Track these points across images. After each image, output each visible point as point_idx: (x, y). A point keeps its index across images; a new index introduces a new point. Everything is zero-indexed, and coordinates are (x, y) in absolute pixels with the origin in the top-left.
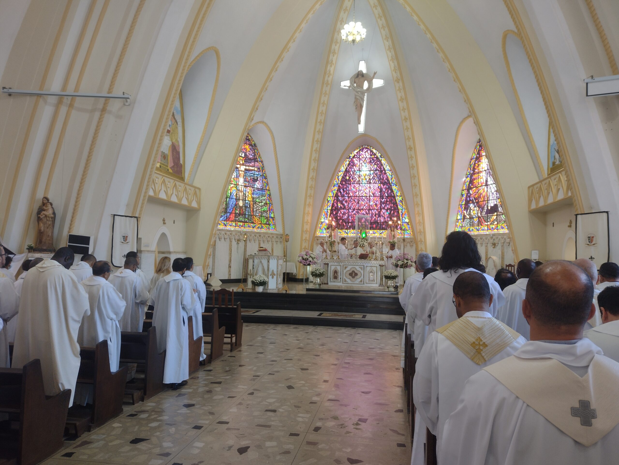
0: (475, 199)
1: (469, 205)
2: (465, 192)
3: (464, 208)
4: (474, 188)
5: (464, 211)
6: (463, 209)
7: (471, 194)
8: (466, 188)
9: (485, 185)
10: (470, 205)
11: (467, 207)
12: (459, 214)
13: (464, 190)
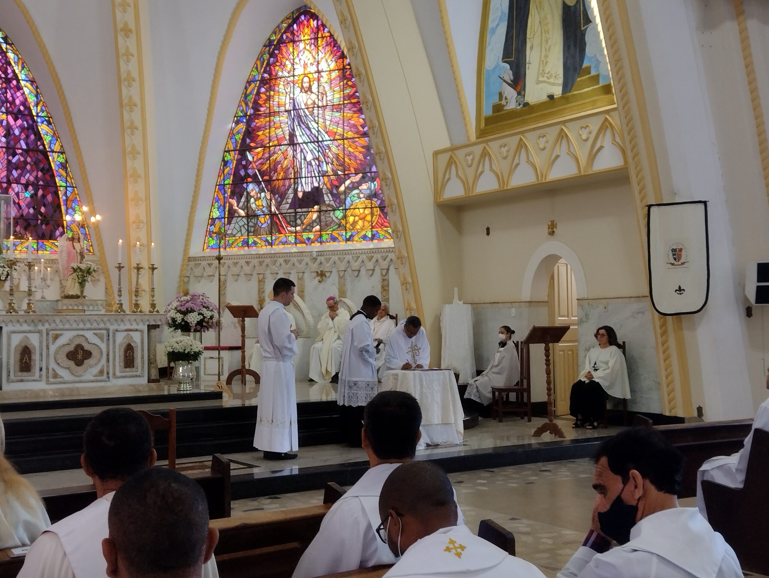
0: (263, 174)
1: (245, 185)
2: (232, 157)
3: (229, 194)
4: (258, 148)
5: (230, 200)
6: (226, 195)
7: (251, 163)
8: (237, 146)
9: (289, 145)
10: (247, 186)
11: (237, 190)
12: (216, 206)
13: (228, 151)
